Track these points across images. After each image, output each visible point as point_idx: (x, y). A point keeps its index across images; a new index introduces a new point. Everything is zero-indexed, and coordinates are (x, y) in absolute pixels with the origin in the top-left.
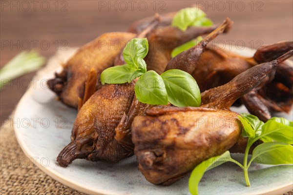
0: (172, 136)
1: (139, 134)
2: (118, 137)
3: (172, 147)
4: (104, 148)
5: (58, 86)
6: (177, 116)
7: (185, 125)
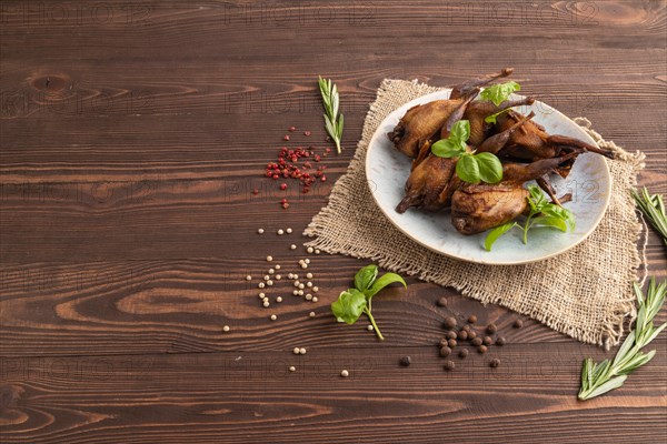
0: (479, 212)
1: (457, 206)
2: (441, 201)
3: (478, 219)
4: (430, 204)
5: (397, 139)
6: (485, 196)
7: (489, 204)
